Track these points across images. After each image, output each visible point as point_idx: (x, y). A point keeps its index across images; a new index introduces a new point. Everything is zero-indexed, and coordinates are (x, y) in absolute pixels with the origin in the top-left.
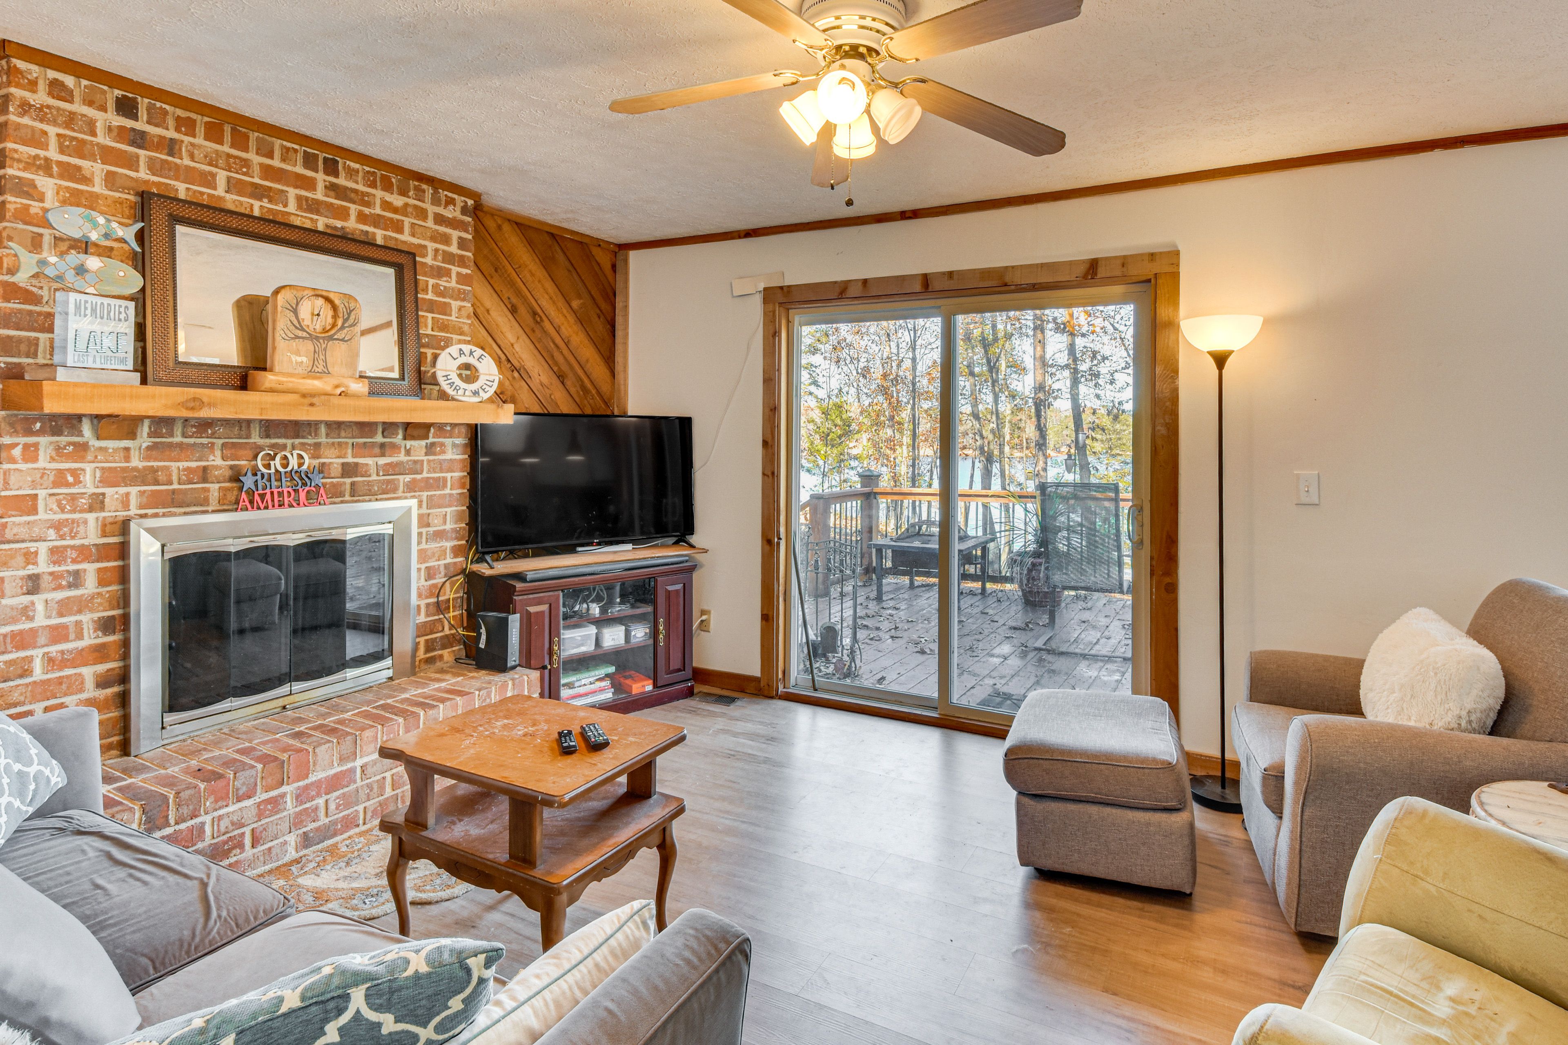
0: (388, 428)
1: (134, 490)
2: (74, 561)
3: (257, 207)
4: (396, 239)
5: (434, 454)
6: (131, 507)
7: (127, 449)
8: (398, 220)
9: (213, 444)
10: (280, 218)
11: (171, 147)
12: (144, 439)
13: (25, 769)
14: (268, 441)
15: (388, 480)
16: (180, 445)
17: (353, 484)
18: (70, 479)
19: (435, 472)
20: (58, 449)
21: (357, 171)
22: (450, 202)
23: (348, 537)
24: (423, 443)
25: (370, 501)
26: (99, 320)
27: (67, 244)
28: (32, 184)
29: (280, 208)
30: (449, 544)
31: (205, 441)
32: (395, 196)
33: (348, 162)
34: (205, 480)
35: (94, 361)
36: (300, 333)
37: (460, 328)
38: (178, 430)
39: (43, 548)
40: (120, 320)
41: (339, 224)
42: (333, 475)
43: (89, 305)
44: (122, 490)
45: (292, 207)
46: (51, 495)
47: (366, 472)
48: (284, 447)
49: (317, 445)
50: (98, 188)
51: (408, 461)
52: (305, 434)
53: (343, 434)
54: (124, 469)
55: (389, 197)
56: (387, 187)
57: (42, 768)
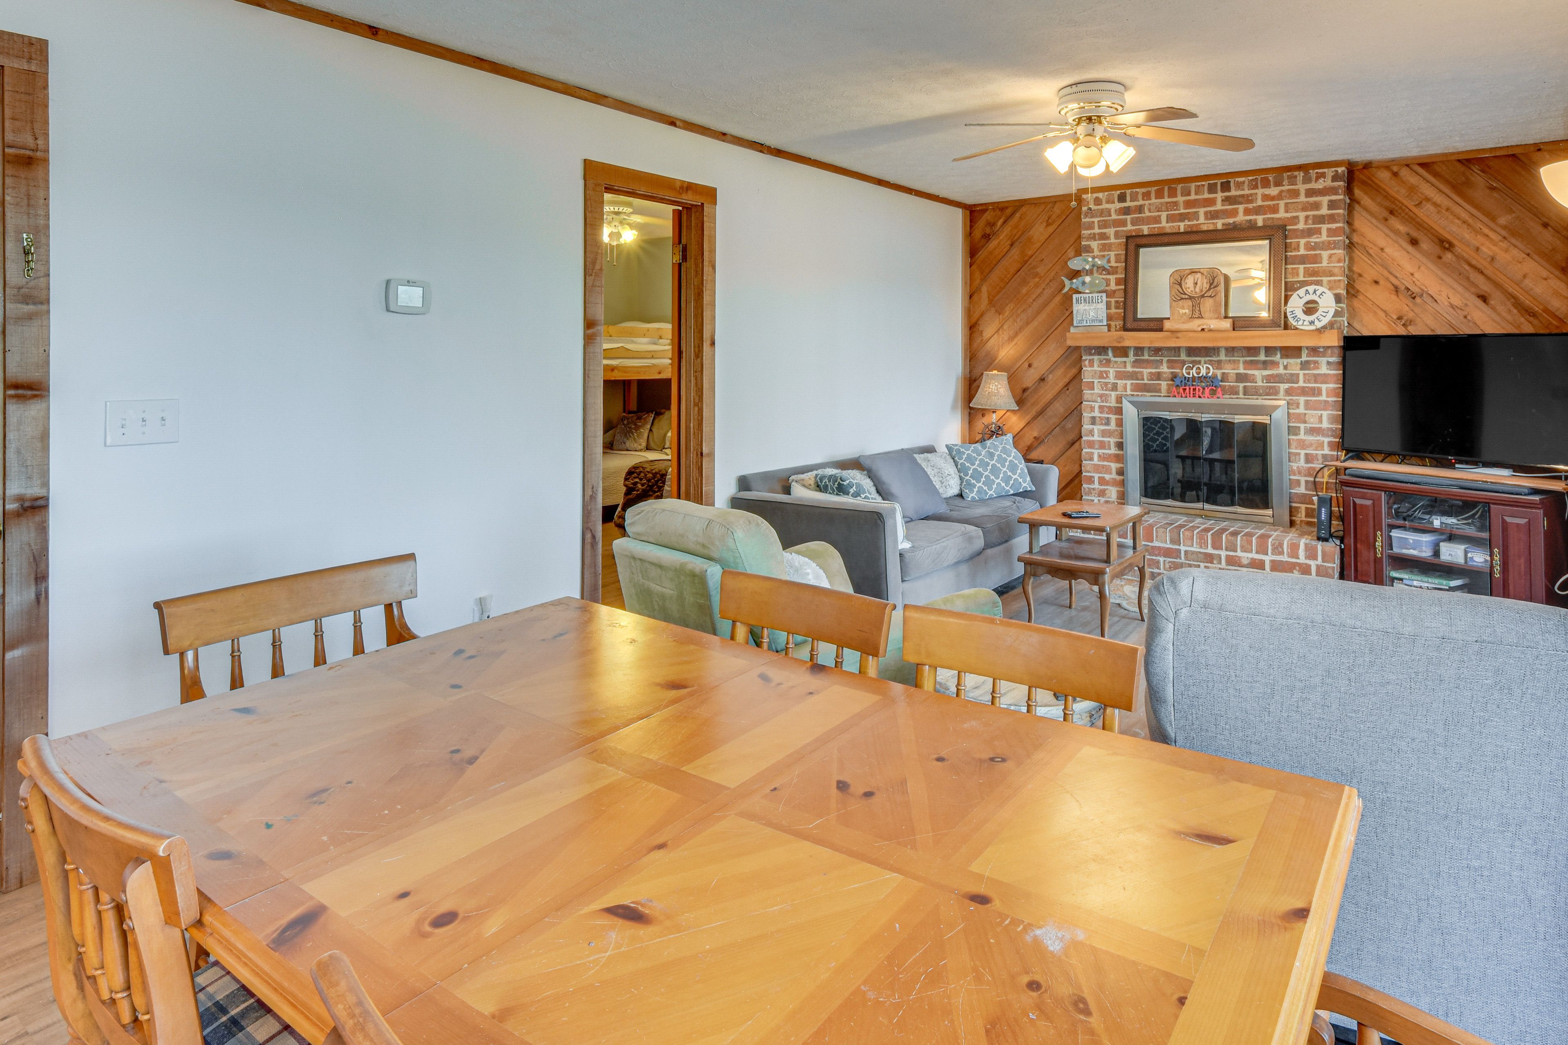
0: (1269, 350)
1: (1129, 382)
2: (1107, 413)
3: (1182, 226)
4: (1273, 218)
5: (1309, 369)
6: (1128, 390)
7: (1125, 362)
8: (1274, 205)
9: (1162, 360)
10: (1194, 229)
11: (1140, 209)
12: (1132, 357)
13: (1012, 476)
14: (1191, 359)
15: (1270, 386)
16: (1147, 361)
17: (1245, 387)
18: (1105, 375)
19: (1310, 383)
20: (1101, 361)
21: (1244, 182)
22: (1323, 175)
23: (1236, 421)
24: (1299, 361)
25: (1257, 399)
26: (1088, 304)
27: (1101, 269)
28: (1089, 246)
29: (1195, 222)
30: (1326, 440)
31: (1158, 358)
32: (1273, 188)
33: (1237, 179)
34: (1159, 379)
35: (1087, 323)
36: (1184, 296)
37: (1330, 271)
38: (1146, 353)
39: (1097, 405)
40: (1098, 303)
41: (1231, 221)
42: (1230, 381)
43: (1082, 299)
44: (1124, 382)
45: (1202, 219)
46: (1099, 382)
47: (1253, 380)
48: (1199, 362)
49: (1219, 362)
50: (1113, 240)
51: (1285, 374)
52: (1211, 354)
53: (1236, 354)
54: (1124, 372)
55: (1267, 191)
56: (1266, 184)
57: (1019, 478)
